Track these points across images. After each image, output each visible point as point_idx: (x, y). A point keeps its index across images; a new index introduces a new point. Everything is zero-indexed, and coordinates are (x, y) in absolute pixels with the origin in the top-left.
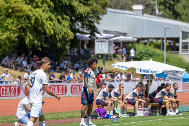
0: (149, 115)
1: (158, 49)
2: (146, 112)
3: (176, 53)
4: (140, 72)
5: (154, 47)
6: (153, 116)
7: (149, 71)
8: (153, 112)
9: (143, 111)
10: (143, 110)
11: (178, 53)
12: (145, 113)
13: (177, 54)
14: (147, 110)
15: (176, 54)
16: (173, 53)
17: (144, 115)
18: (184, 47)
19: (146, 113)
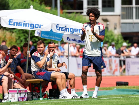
0: (28, 100)
1: (46, 7)
2: (23, 95)
3: (77, 13)
4: (10, 24)
5: (39, 2)
6: (34, 101)
7: (24, 24)
8: (34, 95)
9: (18, 93)
10: (18, 91)
11: (82, 13)
12: (20, 97)
13: (79, 14)
14: (23, 93)
15: (77, 15)
16: (73, 12)
17: (19, 100)
18: (92, 3)
19: (23, 98)
